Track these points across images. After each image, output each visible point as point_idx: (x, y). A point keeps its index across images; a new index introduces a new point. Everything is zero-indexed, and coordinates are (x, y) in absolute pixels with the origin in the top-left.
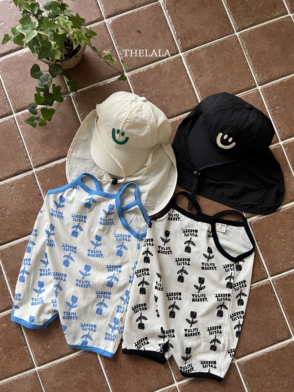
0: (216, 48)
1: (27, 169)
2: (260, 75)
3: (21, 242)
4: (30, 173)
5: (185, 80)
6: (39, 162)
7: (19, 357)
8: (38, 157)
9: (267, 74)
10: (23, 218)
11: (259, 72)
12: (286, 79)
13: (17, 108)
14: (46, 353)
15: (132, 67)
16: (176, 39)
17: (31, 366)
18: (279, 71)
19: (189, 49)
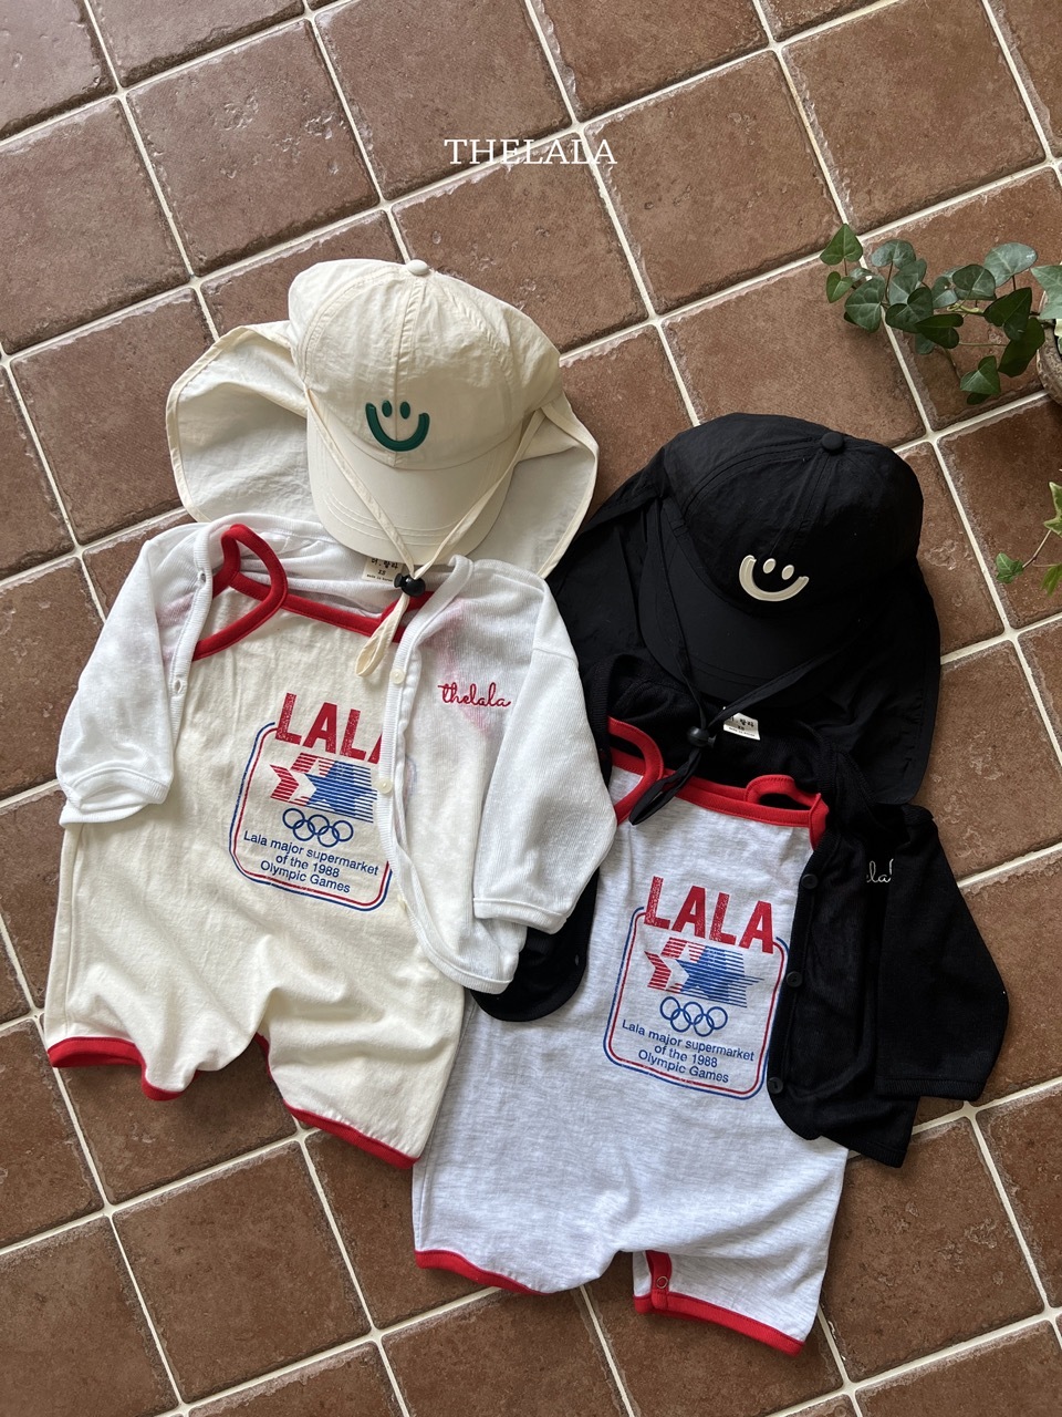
0: (701, 103)
1: (56, 549)
2: (862, 196)
3: (42, 795)
4: (64, 562)
5: (592, 221)
6: (94, 524)
7: (49, 1175)
8: (90, 507)
9: (885, 192)
10: (46, 715)
11: (854, 184)
12: (952, 207)
13: (14, 337)
14: (139, 1162)
15: (407, 182)
16: (560, 72)
17: (89, 1204)
18: (928, 177)
19: (606, 110)
